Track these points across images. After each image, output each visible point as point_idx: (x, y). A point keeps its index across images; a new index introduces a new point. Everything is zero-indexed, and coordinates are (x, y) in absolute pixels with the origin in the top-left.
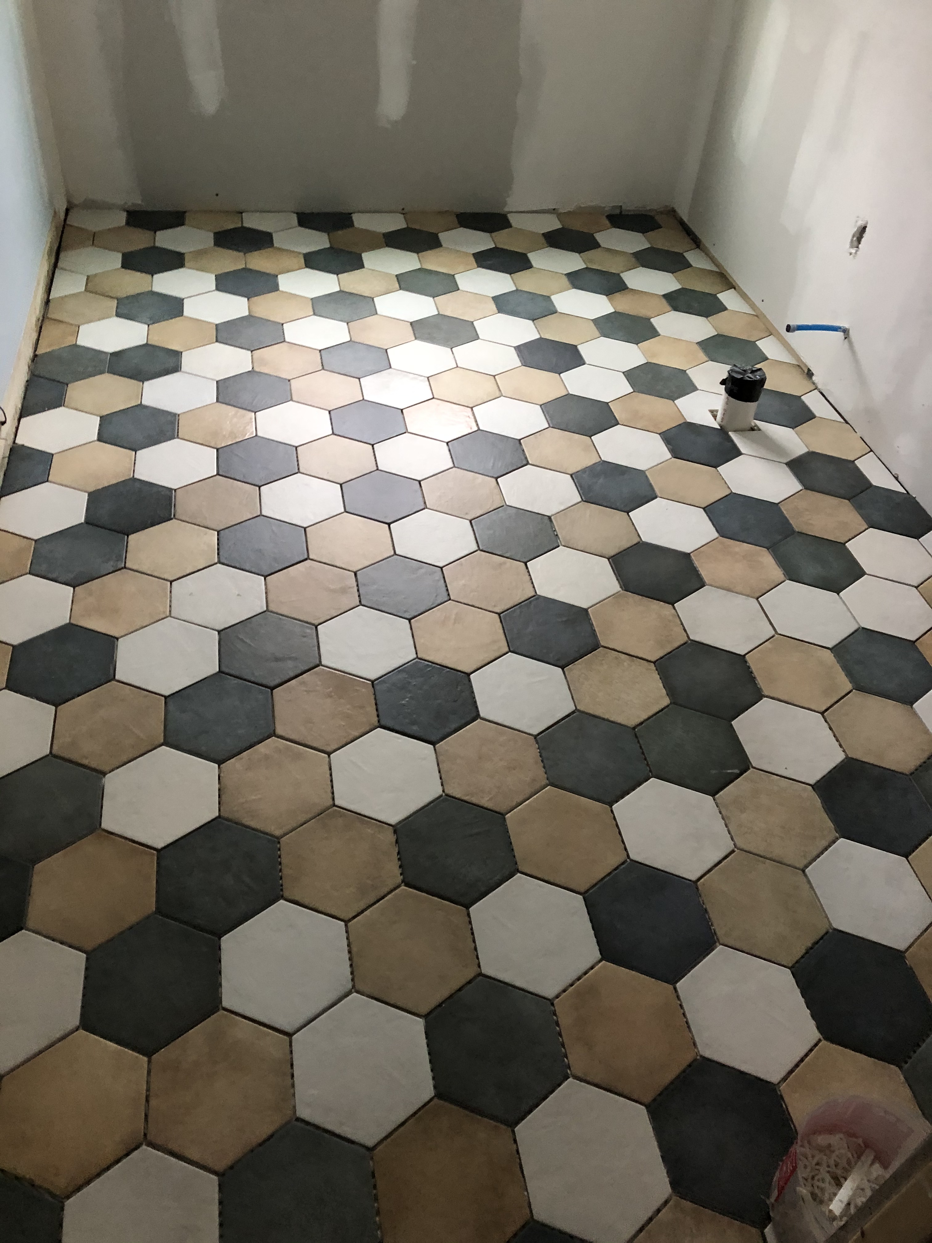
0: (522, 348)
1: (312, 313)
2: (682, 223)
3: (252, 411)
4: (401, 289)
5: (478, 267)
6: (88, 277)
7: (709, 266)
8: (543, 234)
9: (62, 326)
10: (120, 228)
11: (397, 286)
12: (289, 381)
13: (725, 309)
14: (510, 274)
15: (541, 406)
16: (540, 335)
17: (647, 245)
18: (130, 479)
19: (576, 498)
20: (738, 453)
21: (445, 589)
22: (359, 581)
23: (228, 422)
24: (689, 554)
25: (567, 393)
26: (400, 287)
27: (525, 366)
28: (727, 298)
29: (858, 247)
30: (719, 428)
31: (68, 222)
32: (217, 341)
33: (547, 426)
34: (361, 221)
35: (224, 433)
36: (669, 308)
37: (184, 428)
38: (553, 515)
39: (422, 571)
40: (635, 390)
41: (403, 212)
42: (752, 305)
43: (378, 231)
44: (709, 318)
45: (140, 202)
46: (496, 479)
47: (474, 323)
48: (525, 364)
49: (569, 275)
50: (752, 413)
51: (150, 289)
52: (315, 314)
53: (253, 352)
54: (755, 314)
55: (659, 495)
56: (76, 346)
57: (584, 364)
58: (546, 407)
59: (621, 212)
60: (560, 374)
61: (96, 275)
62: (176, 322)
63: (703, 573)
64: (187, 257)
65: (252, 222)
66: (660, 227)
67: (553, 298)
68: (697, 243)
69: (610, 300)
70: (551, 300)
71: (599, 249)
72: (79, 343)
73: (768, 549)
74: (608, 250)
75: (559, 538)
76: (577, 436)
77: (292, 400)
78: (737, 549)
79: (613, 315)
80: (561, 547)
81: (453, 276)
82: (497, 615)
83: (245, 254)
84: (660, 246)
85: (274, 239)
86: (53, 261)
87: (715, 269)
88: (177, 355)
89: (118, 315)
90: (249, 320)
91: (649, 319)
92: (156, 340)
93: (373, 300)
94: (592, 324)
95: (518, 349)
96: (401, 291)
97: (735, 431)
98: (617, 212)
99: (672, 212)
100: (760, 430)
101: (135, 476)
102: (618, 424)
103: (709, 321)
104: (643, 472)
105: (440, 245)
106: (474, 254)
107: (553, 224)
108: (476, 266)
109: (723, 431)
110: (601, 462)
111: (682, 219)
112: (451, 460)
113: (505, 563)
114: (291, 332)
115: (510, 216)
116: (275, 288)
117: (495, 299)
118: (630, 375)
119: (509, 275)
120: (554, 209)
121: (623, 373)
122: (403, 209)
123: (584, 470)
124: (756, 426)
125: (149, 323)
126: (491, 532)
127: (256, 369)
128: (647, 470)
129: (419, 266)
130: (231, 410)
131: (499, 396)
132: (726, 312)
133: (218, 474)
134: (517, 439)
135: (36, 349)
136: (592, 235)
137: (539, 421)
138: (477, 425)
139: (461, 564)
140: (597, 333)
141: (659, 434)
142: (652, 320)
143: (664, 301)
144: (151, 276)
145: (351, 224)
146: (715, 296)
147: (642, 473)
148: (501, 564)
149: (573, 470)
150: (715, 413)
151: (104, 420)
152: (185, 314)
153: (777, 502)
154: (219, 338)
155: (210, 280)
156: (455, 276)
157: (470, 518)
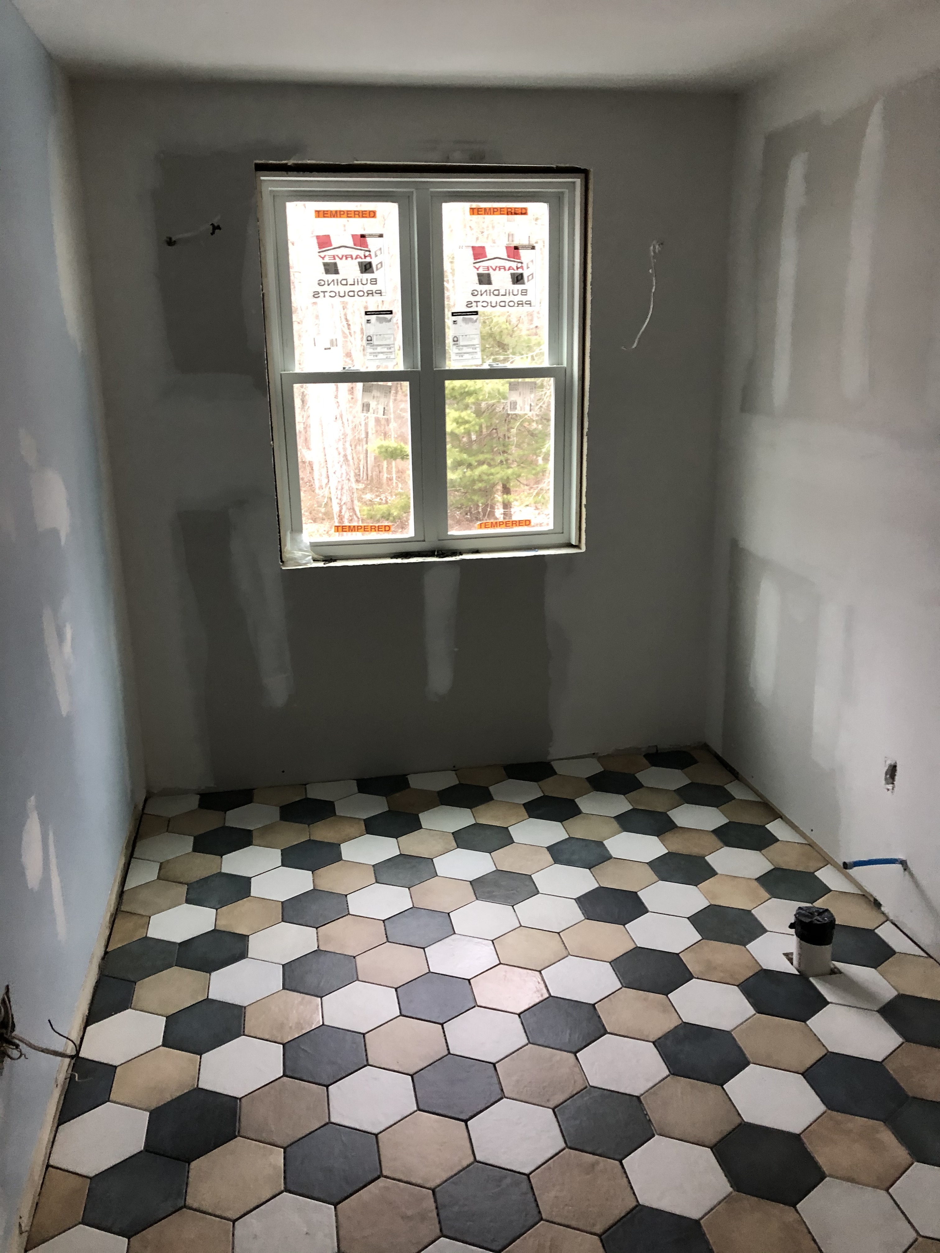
0: (582, 899)
1: (374, 881)
2: (717, 757)
3: (317, 996)
4: (458, 847)
5: (530, 817)
6: (161, 864)
7: (751, 797)
8: (587, 778)
9: (135, 918)
10: (192, 811)
11: (454, 844)
12: (354, 957)
13: (778, 840)
14: (561, 822)
15: (610, 963)
16: (599, 884)
17: (688, 782)
18: (195, 1089)
19: (665, 1071)
20: (826, 1003)
21: (534, 1205)
22: (438, 1201)
23: (294, 1012)
24: (799, 1135)
25: (635, 946)
26: (457, 846)
27: (588, 919)
28: (775, 827)
29: (893, 784)
30: (797, 973)
31: (145, 812)
32: (283, 921)
33: (620, 986)
34: (415, 782)
35: (290, 1025)
36: (721, 844)
37: (250, 1024)
38: (642, 1095)
39: (508, 1181)
40: (704, 937)
41: (455, 769)
42: (802, 835)
43: (433, 790)
44: (762, 851)
45: (212, 785)
46: (575, 1053)
47: (532, 876)
48: (589, 916)
49: (618, 818)
50: (829, 956)
51: (219, 871)
52: (377, 882)
53: (318, 929)
54: (806, 842)
55: (752, 1061)
56: (146, 937)
57: (647, 911)
58: (615, 964)
59: (657, 750)
60: (624, 925)
61: (168, 861)
62: (243, 905)
63: (821, 1160)
64: (255, 834)
65: (316, 792)
66: (696, 762)
67: (605, 842)
68: (735, 775)
69: (662, 841)
70: (604, 845)
71: (643, 788)
72: (149, 935)
73: (884, 1122)
74: (652, 789)
75: (652, 1124)
76: (652, 995)
77: (358, 980)
78: (850, 1125)
79: (667, 855)
80: (656, 1136)
81: (507, 828)
82: (597, 1237)
83: (309, 825)
84: (699, 781)
85: (336, 808)
86: (129, 852)
87: (759, 799)
88: (244, 939)
89: (188, 901)
90: (315, 893)
91: (704, 857)
92: (223, 925)
93: (432, 861)
94: (647, 867)
95: (579, 900)
96: (458, 849)
97: (815, 976)
98: (654, 751)
99: (705, 747)
100: (840, 972)
101: (200, 1086)
102: (691, 977)
103: (763, 855)
104: (729, 1033)
105: (492, 799)
106: (524, 805)
107: (595, 768)
108: (527, 817)
109: (802, 977)
110: (683, 1024)
111: (716, 753)
112: (524, 1034)
113: (597, 1163)
114: (356, 904)
115: (555, 765)
116: (338, 858)
117: (549, 849)
118: (696, 920)
119: (559, 823)
120: (594, 754)
121: (688, 918)
122: (454, 767)
123: (666, 1036)
124: (836, 968)
125: (217, 907)
126: (578, 1122)
127: (321, 948)
128: (732, 1030)
129: (474, 822)
130: (296, 997)
131: (566, 955)
132: (778, 842)
133: (285, 1075)
134: (590, 1004)
135: (107, 946)
136: (634, 775)
137: (612, 982)
138: (548, 990)
139: (549, 1168)
140: (655, 878)
141: (738, 986)
142: (706, 858)
143: (714, 837)
144: (220, 857)
145: (406, 785)
146: (763, 827)
147: (726, 1034)
148: (593, 1165)
149: (655, 1036)
150: (790, 956)
151: (171, 1020)
152: (252, 894)
153: (880, 1060)
154: (285, 916)
155: (276, 855)
156: (509, 828)
157: (552, 1107)
